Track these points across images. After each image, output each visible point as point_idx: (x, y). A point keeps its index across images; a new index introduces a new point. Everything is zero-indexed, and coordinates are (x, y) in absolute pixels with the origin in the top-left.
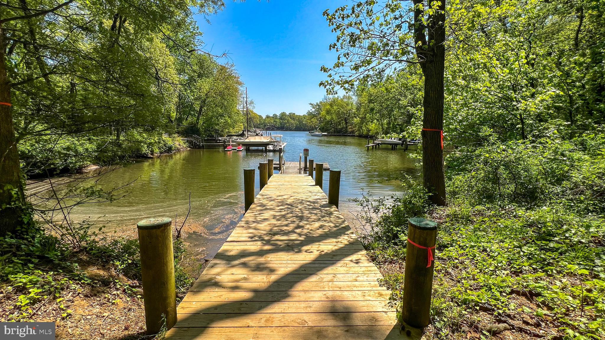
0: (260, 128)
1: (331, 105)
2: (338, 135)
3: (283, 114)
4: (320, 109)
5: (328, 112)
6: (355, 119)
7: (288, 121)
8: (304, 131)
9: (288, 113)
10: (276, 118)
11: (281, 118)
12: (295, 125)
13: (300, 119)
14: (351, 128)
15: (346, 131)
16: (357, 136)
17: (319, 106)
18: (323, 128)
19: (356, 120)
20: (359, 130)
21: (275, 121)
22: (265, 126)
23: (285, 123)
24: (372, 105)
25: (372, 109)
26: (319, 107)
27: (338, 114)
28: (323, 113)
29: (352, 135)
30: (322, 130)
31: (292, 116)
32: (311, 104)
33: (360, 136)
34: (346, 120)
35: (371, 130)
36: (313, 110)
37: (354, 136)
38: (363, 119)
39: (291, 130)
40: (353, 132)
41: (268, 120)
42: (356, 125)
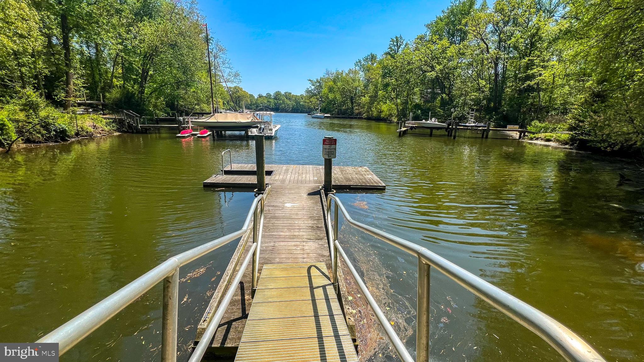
0: (251, 109)
1: (334, 81)
2: (343, 118)
3: (278, 94)
4: (320, 86)
5: (331, 90)
6: (363, 98)
7: (283, 101)
8: (301, 112)
9: (283, 93)
10: (270, 98)
11: (275, 98)
12: (291, 106)
13: (296, 100)
14: (358, 110)
15: (352, 113)
16: (365, 119)
17: (319, 82)
18: (325, 109)
19: (365, 99)
20: (368, 112)
21: (268, 102)
22: (257, 107)
23: (281, 104)
24: (387, 80)
25: (387, 85)
26: (319, 85)
27: (343, 92)
28: (325, 90)
29: (358, 117)
30: (323, 111)
31: (288, 96)
32: (310, 80)
33: (369, 119)
34: (352, 99)
35: (382, 112)
36: (313, 87)
37: (361, 118)
38: (374, 98)
39: (286, 111)
40: (360, 113)
41: (261, 99)
42: (364, 105)
